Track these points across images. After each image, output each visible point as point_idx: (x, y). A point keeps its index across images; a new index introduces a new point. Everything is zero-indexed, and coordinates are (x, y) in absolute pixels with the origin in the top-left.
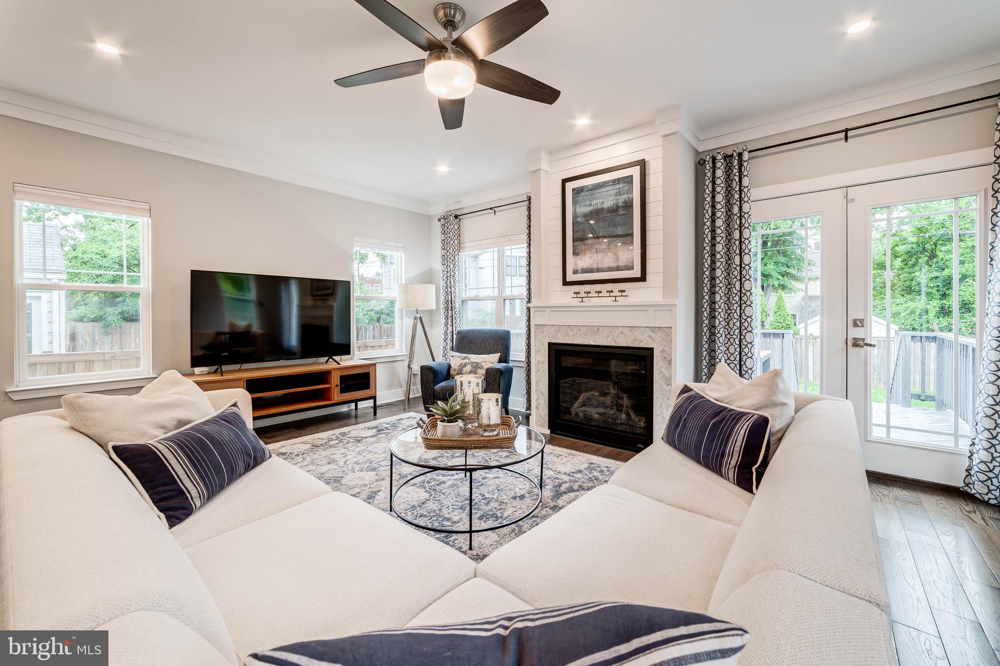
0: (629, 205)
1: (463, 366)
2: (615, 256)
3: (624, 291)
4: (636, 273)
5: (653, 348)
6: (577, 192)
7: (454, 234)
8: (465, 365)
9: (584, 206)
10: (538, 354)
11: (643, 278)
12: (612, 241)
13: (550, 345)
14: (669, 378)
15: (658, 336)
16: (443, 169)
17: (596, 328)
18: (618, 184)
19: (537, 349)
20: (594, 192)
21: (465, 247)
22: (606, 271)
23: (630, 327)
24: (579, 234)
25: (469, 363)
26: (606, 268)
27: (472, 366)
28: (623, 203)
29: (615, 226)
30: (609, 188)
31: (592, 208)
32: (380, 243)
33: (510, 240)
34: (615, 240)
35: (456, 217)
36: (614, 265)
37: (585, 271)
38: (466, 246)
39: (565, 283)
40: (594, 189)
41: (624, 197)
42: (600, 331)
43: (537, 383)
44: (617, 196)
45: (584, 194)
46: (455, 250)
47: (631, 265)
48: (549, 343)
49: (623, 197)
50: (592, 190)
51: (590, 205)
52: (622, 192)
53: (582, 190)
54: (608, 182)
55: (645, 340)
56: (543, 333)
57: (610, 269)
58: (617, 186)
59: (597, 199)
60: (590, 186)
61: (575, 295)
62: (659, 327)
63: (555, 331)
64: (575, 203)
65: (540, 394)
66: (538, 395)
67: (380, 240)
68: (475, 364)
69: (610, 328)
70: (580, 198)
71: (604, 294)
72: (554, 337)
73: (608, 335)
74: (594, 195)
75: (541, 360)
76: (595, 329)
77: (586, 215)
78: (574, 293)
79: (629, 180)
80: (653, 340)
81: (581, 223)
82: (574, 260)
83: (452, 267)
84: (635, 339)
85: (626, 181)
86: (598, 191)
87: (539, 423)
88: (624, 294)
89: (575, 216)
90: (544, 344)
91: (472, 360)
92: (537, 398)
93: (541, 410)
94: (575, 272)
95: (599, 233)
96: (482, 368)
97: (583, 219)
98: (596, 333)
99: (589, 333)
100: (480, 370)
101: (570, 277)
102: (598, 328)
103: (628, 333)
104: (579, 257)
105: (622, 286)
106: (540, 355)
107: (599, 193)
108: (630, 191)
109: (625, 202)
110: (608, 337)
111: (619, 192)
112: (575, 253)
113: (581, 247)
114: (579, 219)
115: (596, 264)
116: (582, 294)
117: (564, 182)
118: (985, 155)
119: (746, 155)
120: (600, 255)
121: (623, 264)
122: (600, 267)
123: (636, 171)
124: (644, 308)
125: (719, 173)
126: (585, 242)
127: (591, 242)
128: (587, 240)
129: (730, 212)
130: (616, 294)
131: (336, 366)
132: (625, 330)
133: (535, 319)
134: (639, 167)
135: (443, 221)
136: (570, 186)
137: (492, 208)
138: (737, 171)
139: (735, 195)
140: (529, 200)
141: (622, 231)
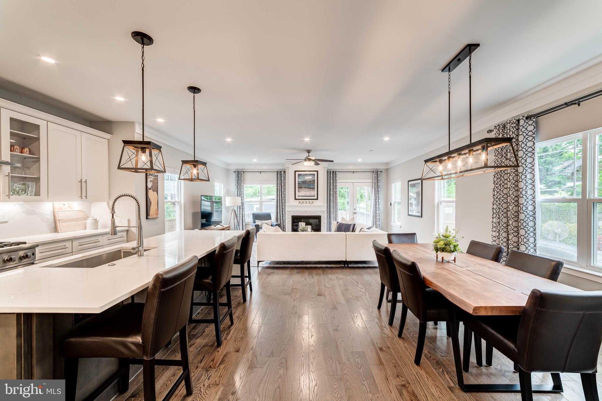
0: (314, 181)
2: (310, 193)
5: (321, 216)
6: (299, 175)
7: (243, 178)
9: (301, 179)
10: (288, 219)
11: (317, 199)
12: (309, 189)
13: (292, 216)
14: (325, 222)
18: (310, 175)
19: (288, 217)
20: (304, 176)
24: (300, 186)
29: (310, 185)
30: (308, 176)
31: (304, 180)
32: (219, 181)
33: (267, 183)
35: (243, 172)
37: (302, 196)
39: (295, 199)
41: (313, 179)
42: (307, 212)
43: (288, 227)
44: (310, 178)
46: (243, 184)
47: (314, 195)
51: (303, 179)
52: (312, 177)
53: (301, 175)
54: (308, 174)
55: (319, 214)
56: (290, 213)
57: (309, 196)
60: (303, 174)
61: (299, 203)
62: (322, 211)
63: (294, 212)
64: (298, 178)
67: (219, 179)
69: (310, 211)
70: (300, 177)
71: (308, 202)
72: (294, 214)
75: (289, 221)
77: (302, 182)
79: (314, 175)
80: (321, 214)
81: (300, 183)
83: (242, 190)
84: (316, 214)
88: (313, 203)
89: (298, 181)
90: (290, 216)
94: (299, 196)
95: (306, 187)
99: (304, 213)
101: (297, 197)
104: (299, 193)
105: (313, 201)
108: (314, 177)
110: (309, 214)
113: (300, 190)
114: (300, 182)
116: (301, 202)
117: (295, 171)
118: (371, 181)
119: (337, 173)
120: (306, 193)
121: (312, 195)
122: (306, 195)
123: (316, 173)
124: (319, 206)
125: (331, 175)
126: (302, 189)
127: (303, 189)
128: (302, 188)
129: (333, 185)
130: (311, 202)
131: (224, 227)
132: (314, 212)
133: (287, 209)
134: (316, 172)
135: (237, 173)
136: (297, 173)
137: (260, 172)
138: (335, 176)
139: (335, 181)
140: (277, 172)
141: (311, 187)
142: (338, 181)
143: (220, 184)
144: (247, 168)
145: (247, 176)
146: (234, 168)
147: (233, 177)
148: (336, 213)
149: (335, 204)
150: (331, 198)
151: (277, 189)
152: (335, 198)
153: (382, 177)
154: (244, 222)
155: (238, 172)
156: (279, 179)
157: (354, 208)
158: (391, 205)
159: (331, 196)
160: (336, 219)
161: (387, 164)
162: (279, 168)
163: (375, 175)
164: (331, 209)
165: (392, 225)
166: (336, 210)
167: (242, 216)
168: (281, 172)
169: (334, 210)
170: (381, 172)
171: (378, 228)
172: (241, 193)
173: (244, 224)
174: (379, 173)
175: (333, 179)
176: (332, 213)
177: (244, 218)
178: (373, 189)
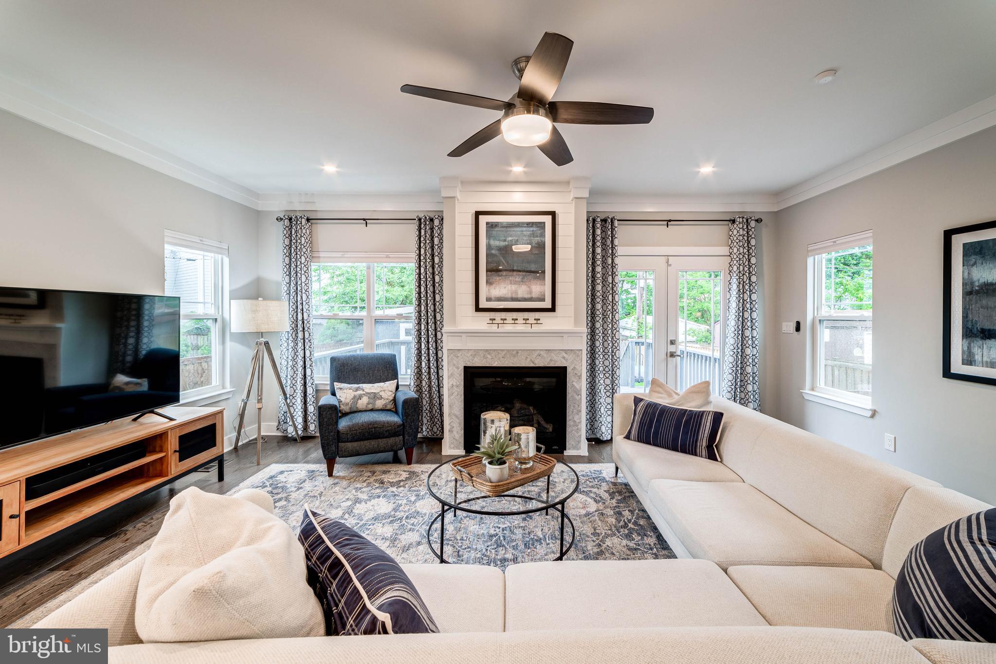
0: (541, 246)
1: (358, 399)
2: (528, 289)
3: (539, 319)
4: (548, 304)
5: (566, 367)
6: (491, 226)
7: (307, 241)
8: (360, 397)
9: (498, 240)
10: (452, 378)
11: (553, 309)
12: (526, 275)
13: (466, 368)
14: (579, 389)
15: (570, 357)
16: (330, 168)
17: (516, 351)
18: (532, 227)
19: (450, 373)
20: (509, 229)
21: (319, 257)
22: (520, 301)
23: (546, 350)
24: (493, 265)
25: (364, 394)
26: (520, 298)
27: (369, 398)
28: (536, 244)
29: (528, 262)
30: (524, 229)
31: (506, 244)
32: (199, 241)
33: (388, 257)
34: (529, 275)
35: (308, 220)
36: (527, 296)
37: (499, 299)
38: (321, 255)
39: (478, 309)
40: (509, 227)
41: (538, 239)
42: (519, 354)
43: (450, 406)
44: (531, 237)
45: (498, 230)
46: (308, 259)
47: (543, 297)
48: (465, 367)
49: (536, 239)
50: (506, 227)
51: (505, 241)
52: (535, 234)
53: (496, 225)
54: (523, 223)
55: (560, 360)
56: (457, 357)
57: (525, 300)
58: (531, 229)
59: (511, 236)
60: (504, 224)
61: (491, 322)
62: (571, 350)
63: (471, 355)
64: (489, 236)
65: (454, 417)
66: (451, 419)
67: (199, 237)
68: (372, 395)
69: (528, 351)
70: (494, 233)
71: (520, 321)
72: (471, 361)
73: (527, 357)
74: (509, 232)
75: (454, 384)
76: (514, 352)
77: (500, 249)
78: (490, 319)
79: (542, 225)
80: (566, 360)
81: (495, 256)
82: (487, 289)
83: (303, 280)
84: (551, 360)
85: (539, 225)
86: (512, 229)
87: (452, 446)
88: (539, 322)
89: (489, 247)
90: (458, 368)
91: (367, 391)
92: (450, 421)
93: (455, 433)
94: (489, 299)
95: (513, 267)
96: (382, 398)
97: (497, 252)
98: (515, 355)
99: (508, 356)
100: (379, 401)
101: (483, 304)
102: (517, 351)
103: (545, 355)
104: (492, 287)
105: (538, 315)
106: (454, 379)
107: (514, 231)
108: (543, 235)
109: (538, 243)
110: (526, 359)
111: (533, 234)
112: (489, 283)
113: (494, 277)
114: (493, 252)
115: (509, 293)
116: (498, 321)
117: (478, 214)
118: (725, 250)
119: (616, 223)
120: (514, 287)
121: (534, 295)
122: (514, 296)
123: (548, 219)
124: (560, 334)
125: (598, 232)
126: (500, 273)
127: (504, 273)
128: (500, 271)
129: (604, 262)
130: (532, 321)
131: (173, 423)
132: (542, 353)
133: (448, 344)
134: (550, 217)
135: (287, 222)
136: (483, 220)
137: (364, 220)
138: (610, 233)
139: (609, 250)
140: (420, 220)
141: (533, 267)
142: (620, 250)
143: (220, 256)
144: (323, 206)
145: (324, 233)
146: (278, 206)
147: (276, 238)
148: (613, 356)
149: (610, 326)
150: (599, 306)
151: (420, 277)
152: (610, 307)
153: (765, 237)
154: (309, 384)
155: (290, 219)
156: (425, 244)
157: (671, 338)
158: (798, 329)
159: (598, 300)
160: (613, 375)
161: (778, 194)
162: (424, 207)
163: (737, 231)
164: (597, 344)
165: (806, 397)
166: (613, 345)
167: (302, 363)
168: (432, 220)
169: (606, 344)
170: (758, 221)
171: (751, 405)
172: (299, 288)
173: (310, 391)
174: (753, 224)
175: (604, 244)
176: (601, 356)
177: (308, 372)
178: (734, 281)
